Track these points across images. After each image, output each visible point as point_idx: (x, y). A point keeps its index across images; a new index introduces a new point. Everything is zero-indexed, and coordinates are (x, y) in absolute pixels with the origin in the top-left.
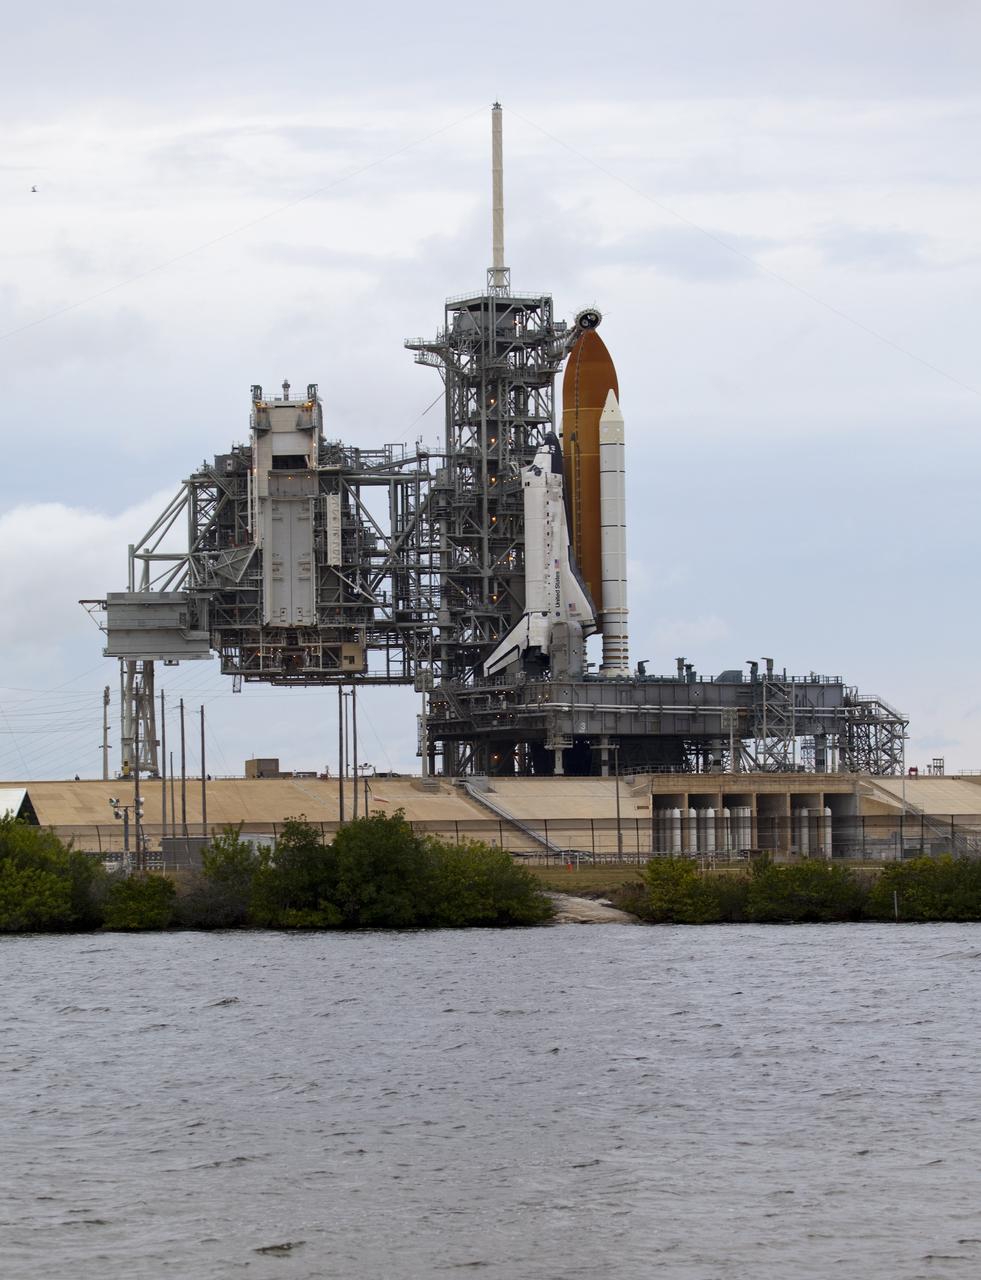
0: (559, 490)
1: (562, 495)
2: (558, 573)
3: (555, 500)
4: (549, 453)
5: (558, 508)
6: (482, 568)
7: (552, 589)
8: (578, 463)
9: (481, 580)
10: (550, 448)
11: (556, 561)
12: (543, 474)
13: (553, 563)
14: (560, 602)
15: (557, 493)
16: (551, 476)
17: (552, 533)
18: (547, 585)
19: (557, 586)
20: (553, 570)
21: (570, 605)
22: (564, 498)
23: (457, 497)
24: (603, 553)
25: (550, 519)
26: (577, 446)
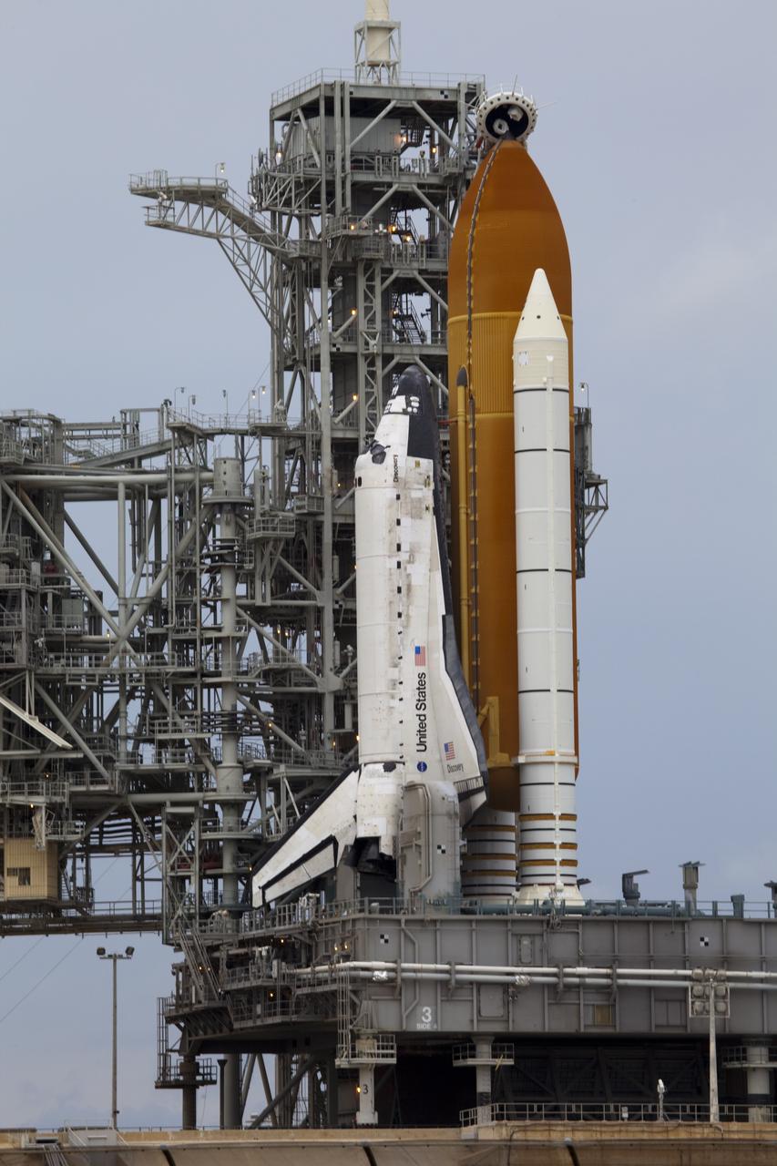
0: (426, 495)
1: (430, 502)
2: (422, 676)
3: (416, 516)
4: (405, 412)
5: (423, 533)
6: (320, 672)
7: (408, 712)
8: (472, 434)
9: (319, 698)
10: (408, 403)
11: (418, 650)
12: (389, 460)
13: (410, 655)
14: (429, 740)
15: (420, 500)
16: (406, 462)
17: (409, 587)
18: (396, 703)
19: (421, 704)
20: (410, 671)
21: (446, 746)
22: (436, 512)
23: (258, 517)
24: (520, 631)
25: (403, 557)
26: (470, 397)
